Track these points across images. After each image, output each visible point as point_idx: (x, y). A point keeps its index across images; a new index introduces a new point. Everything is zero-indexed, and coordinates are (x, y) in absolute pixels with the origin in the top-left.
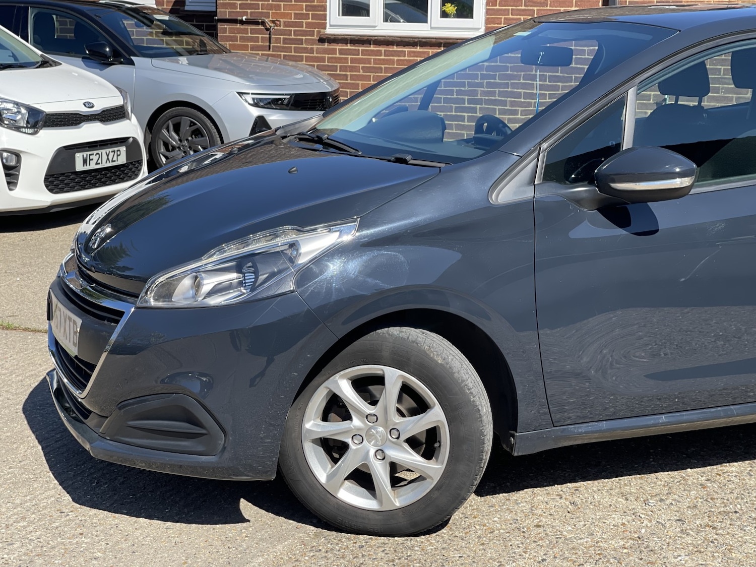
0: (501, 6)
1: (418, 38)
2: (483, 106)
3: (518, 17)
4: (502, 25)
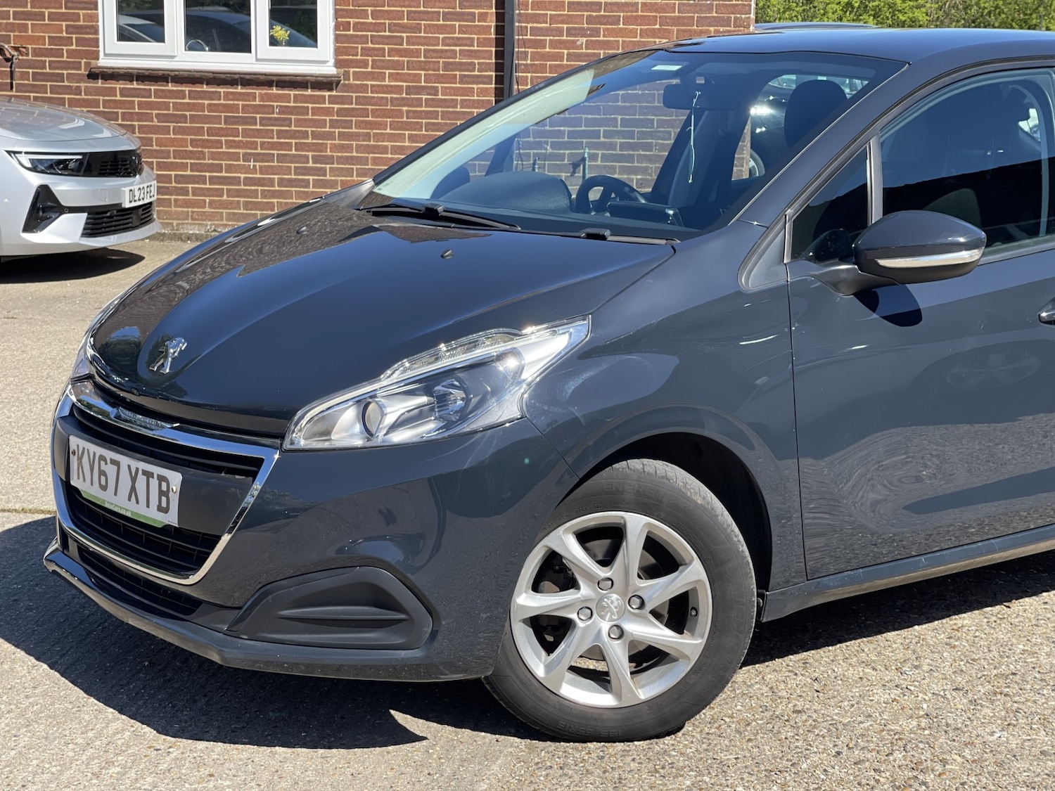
0: (357, 31)
1: (239, 73)
2: (335, 166)
3: (381, 46)
4: (359, 57)
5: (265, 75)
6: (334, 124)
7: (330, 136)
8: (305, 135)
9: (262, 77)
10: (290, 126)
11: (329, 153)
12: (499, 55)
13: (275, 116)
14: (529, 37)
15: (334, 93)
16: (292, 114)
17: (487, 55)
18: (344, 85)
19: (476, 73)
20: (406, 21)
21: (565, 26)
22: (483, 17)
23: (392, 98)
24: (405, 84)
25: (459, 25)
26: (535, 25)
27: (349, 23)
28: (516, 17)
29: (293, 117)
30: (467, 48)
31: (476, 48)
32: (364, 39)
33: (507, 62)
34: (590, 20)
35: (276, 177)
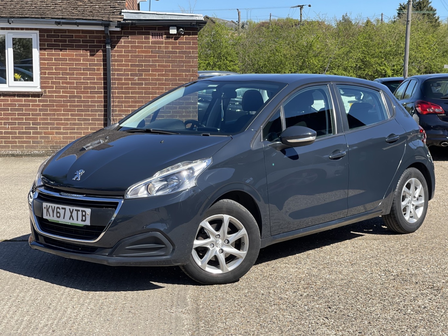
0: (49, 75)
1: (2, 92)
2: (41, 126)
3: (59, 81)
4: (50, 85)
5: (13, 92)
6: (40, 110)
7: (39, 115)
8: (29, 115)
9: (11, 93)
10: (23, 111)
11: (39, 121)
12: (105, 83)
13: (17, 107)
14: (116, 77)
15: (40, 98)
16: (23, 107)
17: (100, 83)
18: (44, 95)
19: (96, 90)
20: (68, 71)
21: (130, 73)
22: (98, 69)
23: (63, 100)
24: (68, 95)
25: (89, 73)
26: (118, 72)
27: (46, 72)
28: (111, 70)
29: (24, 108)
30: (92, 81)
31: (96, 81)
32: (52, 78)
33: (108, 86)
34: (139, 70)
35: (17, 131)
